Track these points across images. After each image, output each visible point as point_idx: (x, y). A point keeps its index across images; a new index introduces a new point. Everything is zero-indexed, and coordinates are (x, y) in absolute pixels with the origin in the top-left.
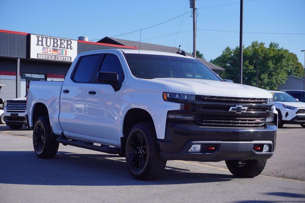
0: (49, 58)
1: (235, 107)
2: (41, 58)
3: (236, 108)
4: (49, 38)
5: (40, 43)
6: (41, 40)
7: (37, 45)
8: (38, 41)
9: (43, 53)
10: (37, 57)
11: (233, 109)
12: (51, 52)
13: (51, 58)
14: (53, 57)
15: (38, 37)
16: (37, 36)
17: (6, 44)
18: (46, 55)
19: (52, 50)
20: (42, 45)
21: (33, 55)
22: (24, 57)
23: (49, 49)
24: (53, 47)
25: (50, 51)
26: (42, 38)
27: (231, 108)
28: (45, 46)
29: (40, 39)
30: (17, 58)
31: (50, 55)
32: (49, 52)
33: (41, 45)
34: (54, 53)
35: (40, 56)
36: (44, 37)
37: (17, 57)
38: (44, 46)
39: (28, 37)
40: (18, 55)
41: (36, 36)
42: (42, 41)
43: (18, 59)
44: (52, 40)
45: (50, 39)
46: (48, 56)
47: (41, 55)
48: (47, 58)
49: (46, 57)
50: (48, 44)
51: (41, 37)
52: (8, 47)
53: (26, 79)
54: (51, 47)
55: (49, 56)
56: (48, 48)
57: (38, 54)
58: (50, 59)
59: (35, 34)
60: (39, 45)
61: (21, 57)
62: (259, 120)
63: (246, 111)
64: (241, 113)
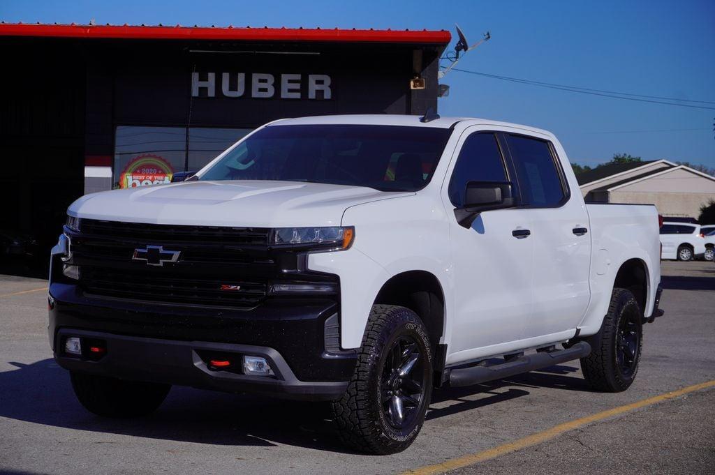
1: (145, 248)
3: (147, 250)
11: (138, 255)
27: (136, 251)
62: (233, 287)
63: (174, 259)
64: (161, 264)
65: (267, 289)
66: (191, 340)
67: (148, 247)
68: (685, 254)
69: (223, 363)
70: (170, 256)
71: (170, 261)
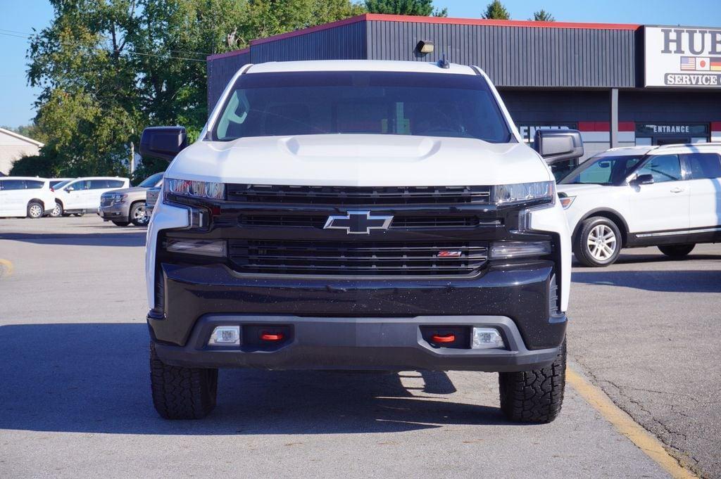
0: (700, 83)
1: (346, 215)
2: (677, 83)
3: (348, 217)
4: (700, 32)
5: (673, 46)
6: (675, 39)
7: (662, 52)
8: (667, 41)
9: (681, 70)
10: (666, 82)
11: (335, 223)
12: (707, 67)
13: (706, 82)
14: (712, 80)
15: (667, 33)
16: (662, 30)
17: (577, 56)
18: (692, 77)
19: (707, 61)
20: (679, 50)
21: (654, 79)
22: (631, 84)
23: (699, 61)
24: (710, 53)
25: (703, 64)
26: (679, 33)
27: (331, 219)
28: (688, 53)
29: (673, 36)
30: (611, 88)
31: (703, 75)
32: (699, 67)
33: (675, 52)
34: (713, 68)
35: (674, 79)
36: (683, 31)
37: (608, 86)
38: (683, 52)
39: (640, 33)
40: (612, 81)
41: (660, 29)
42: (678, 41)
43: (613, 90)
44: (708, 37)
45: (703, 33)
46: (696, 76)
47: (677, 76)
48: (694, 83)
49: (690, 80)
50: (697, 47)
51: (675, 31)
52: (585, 63)
53: (652, 138)
54: (706, 53)
55: (700, 77)
56: (695, 57)
57: (666, 75)
58: (702, 83)
59: (656, 26)
60: (670, 52)
61: (620, 86)
62: (453, 253)
63: (386, 226)
64: (368, 232)
65: (488, 253)
66: (413, 316)
67: (349, 213)
68: (36, 211)
69: (451, 339)
70: (381, 222)
71: (381, 228)
